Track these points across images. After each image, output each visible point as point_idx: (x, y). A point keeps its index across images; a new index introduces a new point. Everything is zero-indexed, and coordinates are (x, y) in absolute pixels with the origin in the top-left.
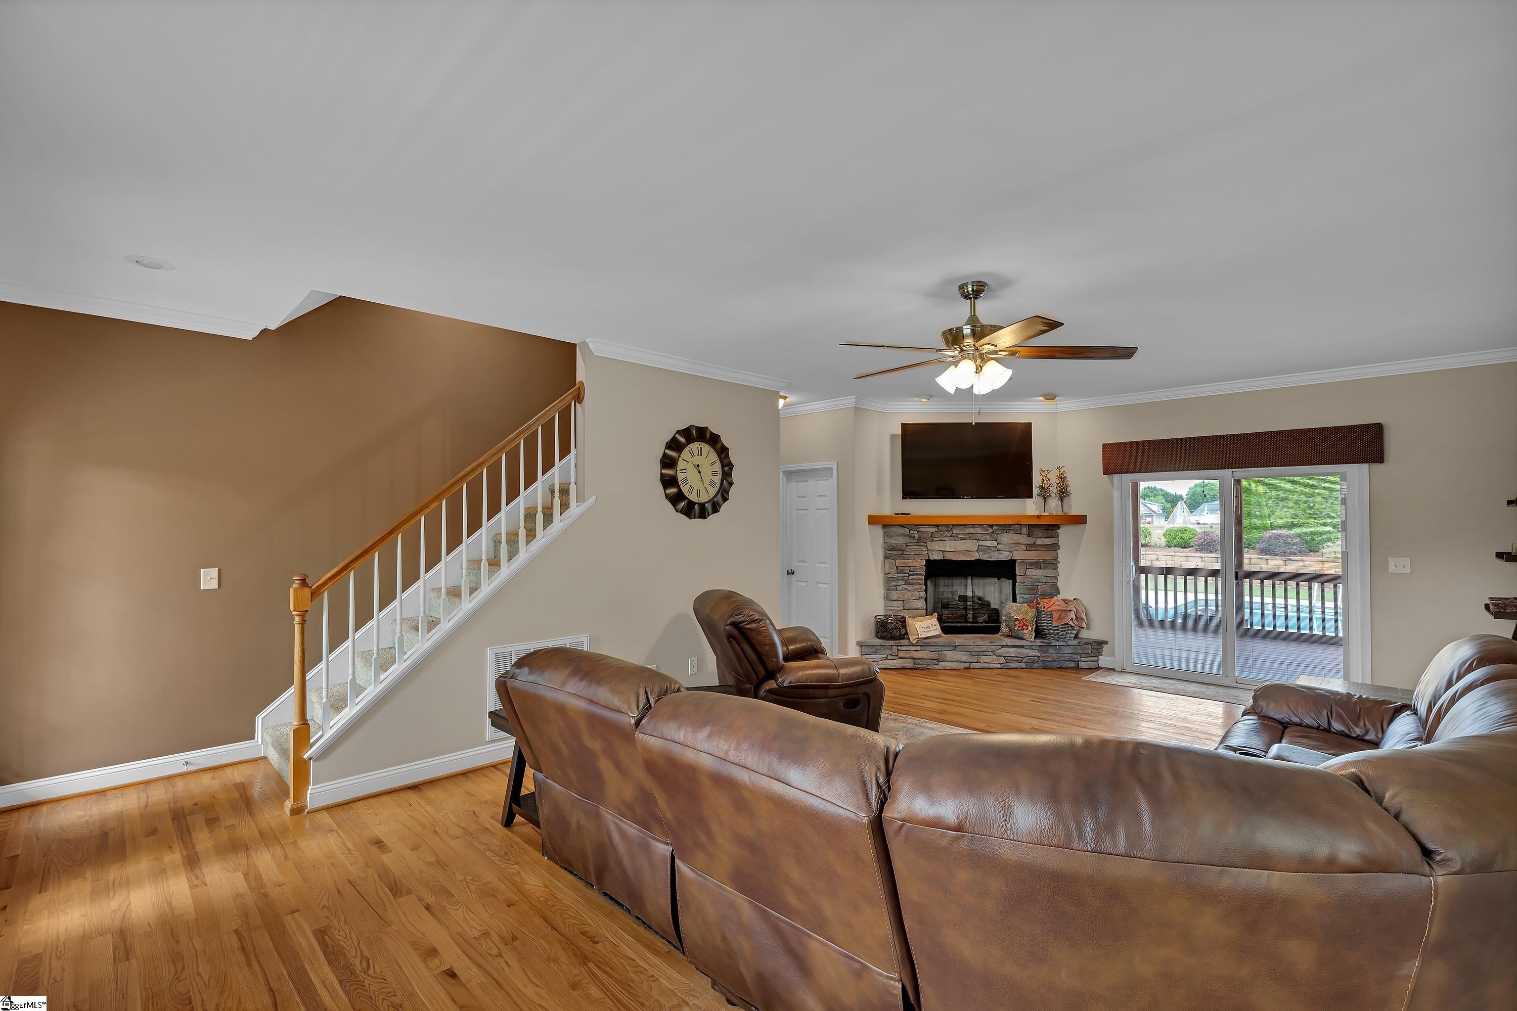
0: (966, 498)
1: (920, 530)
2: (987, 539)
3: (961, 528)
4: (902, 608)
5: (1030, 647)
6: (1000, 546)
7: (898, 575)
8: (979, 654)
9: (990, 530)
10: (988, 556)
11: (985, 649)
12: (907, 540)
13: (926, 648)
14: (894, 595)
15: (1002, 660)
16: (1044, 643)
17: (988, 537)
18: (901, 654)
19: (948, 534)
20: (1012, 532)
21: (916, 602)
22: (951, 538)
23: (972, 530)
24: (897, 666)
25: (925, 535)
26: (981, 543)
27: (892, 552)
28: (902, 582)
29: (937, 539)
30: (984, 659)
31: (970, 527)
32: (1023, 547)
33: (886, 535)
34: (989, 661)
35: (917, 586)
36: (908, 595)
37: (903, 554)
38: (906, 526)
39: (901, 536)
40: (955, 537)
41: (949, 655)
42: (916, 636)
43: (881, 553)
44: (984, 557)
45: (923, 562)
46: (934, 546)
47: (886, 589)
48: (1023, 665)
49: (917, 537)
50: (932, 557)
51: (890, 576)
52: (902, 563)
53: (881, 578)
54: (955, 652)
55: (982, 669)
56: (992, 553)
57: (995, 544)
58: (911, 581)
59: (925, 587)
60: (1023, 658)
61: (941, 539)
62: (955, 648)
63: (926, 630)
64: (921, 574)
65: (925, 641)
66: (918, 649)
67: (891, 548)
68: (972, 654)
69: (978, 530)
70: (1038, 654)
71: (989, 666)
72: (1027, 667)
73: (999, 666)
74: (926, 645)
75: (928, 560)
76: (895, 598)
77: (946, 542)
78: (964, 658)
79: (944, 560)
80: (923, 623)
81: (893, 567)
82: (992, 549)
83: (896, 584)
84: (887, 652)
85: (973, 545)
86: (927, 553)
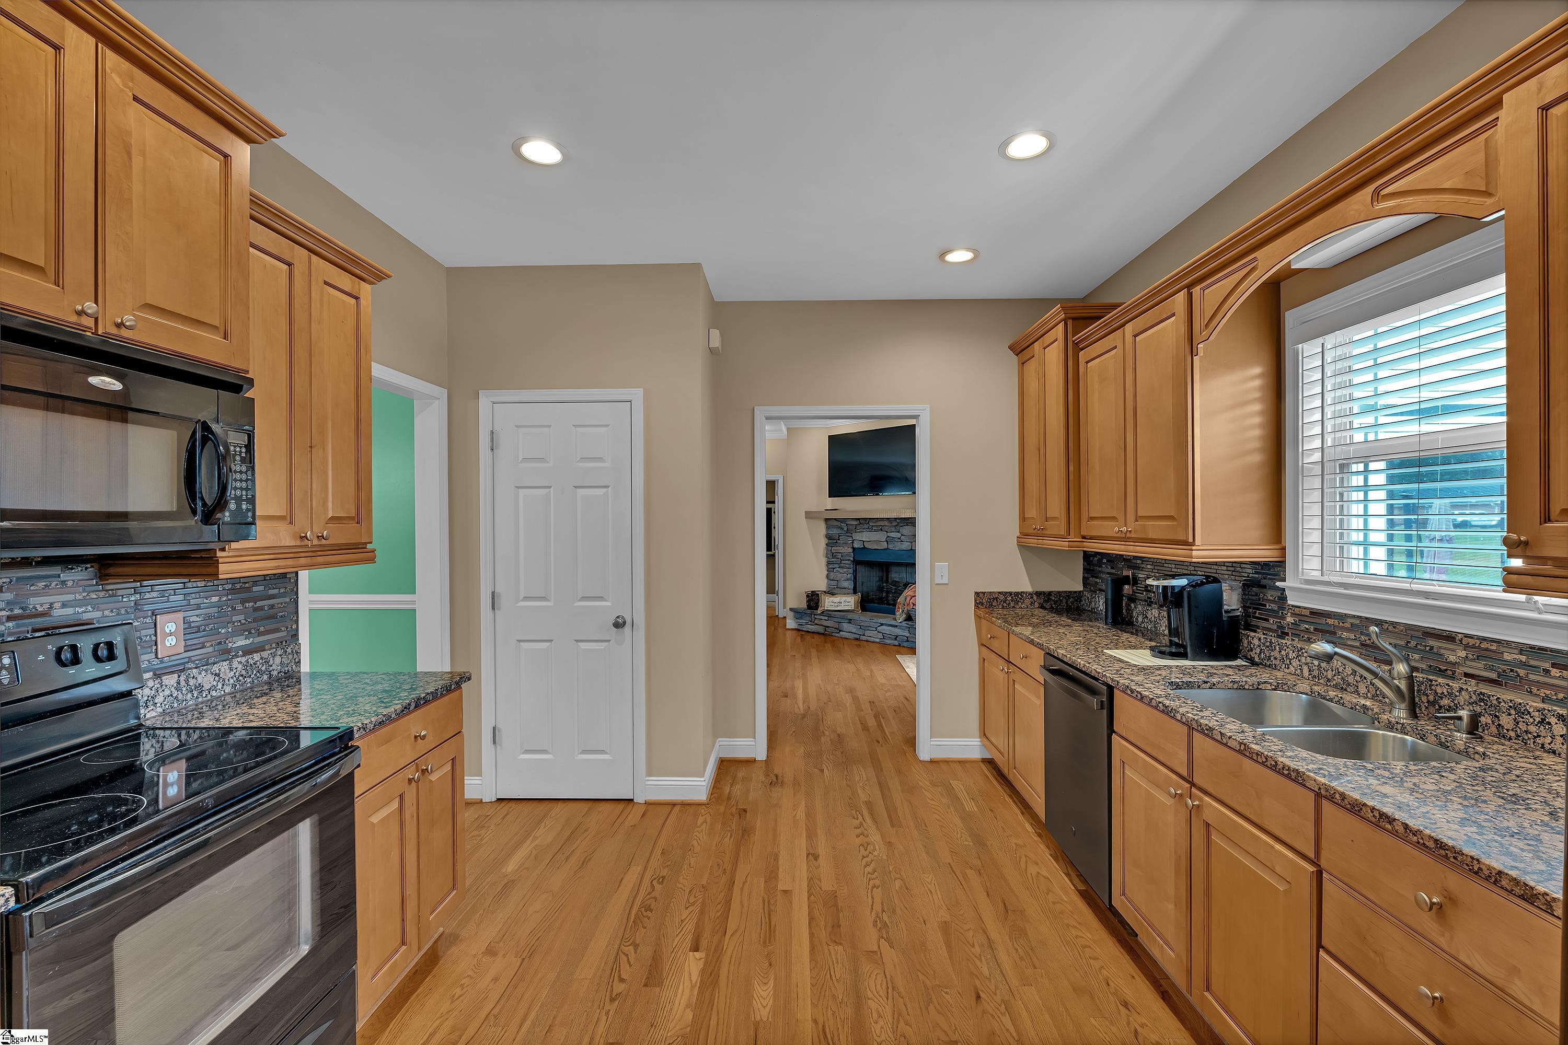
1: (847, 523)
5: (900, 627)
6: (902, 537)
7: (833, 560)
8: (868, 628)
9: (895, 523)
10: (893, 546)
11: (868, 625)
12: (839, 531)
13: (832, 619)
14: (832, 575)
15: (880, 636)
16: (908, 624)
17: (893, 529)
18: (816, 622)
19: (866, 526)
21: (844, 582)
22: (867, 531)
23: (881, 523)
24: (812, 630)
25: (851, 527)
26: (889, 534)
27: (832, 540)
28: (837, 566)
29: (858, 531)
30: (868, 633)
31: (879, 521)
33: (828, 528)
35: (845, 570)
36: (839, 576)
37: (837, 542)
38: (838, 520)
39: (836, 528)
40: (870, 529)
41: (846, 626)
42: (822, 609)
43: (823, 542)
44: (891, 546)
45: (850, 550)
46: (857, 536)
47: (828, 571)
48: (896, 643)
49: (846, 529)
50: (856, 546)
51: (829, 560)
52: (836, 550)
53: (824, 561)
54: (850, 625)
55: (867, 641)
56: (896, 543)
57: (899, 535)
58: (842, 565)
59: (851, 571)
60: (897, 637)
61: (862, 530)
62: (850, 621)
63: (836, 604)
64: (848, 560)
65: (830, 613)
66: (826, 618)
67: (829, 537)
68: (860, 628)
69: (886, 523)
70: (908, 635)
71: (872, 639)
72: (899, 645)
73: (878, 640)
74: (830, 616)
75: (854, 549)
76: (832, 578)
77: (865, 533)
78: (854, 631)
79: (864, 548)
80: (836, 599)
81: (829, 553)
82: (896, 540)
83: (834, 567)
84: (808, 618)
85: (882, 536)
86: (853, 543)
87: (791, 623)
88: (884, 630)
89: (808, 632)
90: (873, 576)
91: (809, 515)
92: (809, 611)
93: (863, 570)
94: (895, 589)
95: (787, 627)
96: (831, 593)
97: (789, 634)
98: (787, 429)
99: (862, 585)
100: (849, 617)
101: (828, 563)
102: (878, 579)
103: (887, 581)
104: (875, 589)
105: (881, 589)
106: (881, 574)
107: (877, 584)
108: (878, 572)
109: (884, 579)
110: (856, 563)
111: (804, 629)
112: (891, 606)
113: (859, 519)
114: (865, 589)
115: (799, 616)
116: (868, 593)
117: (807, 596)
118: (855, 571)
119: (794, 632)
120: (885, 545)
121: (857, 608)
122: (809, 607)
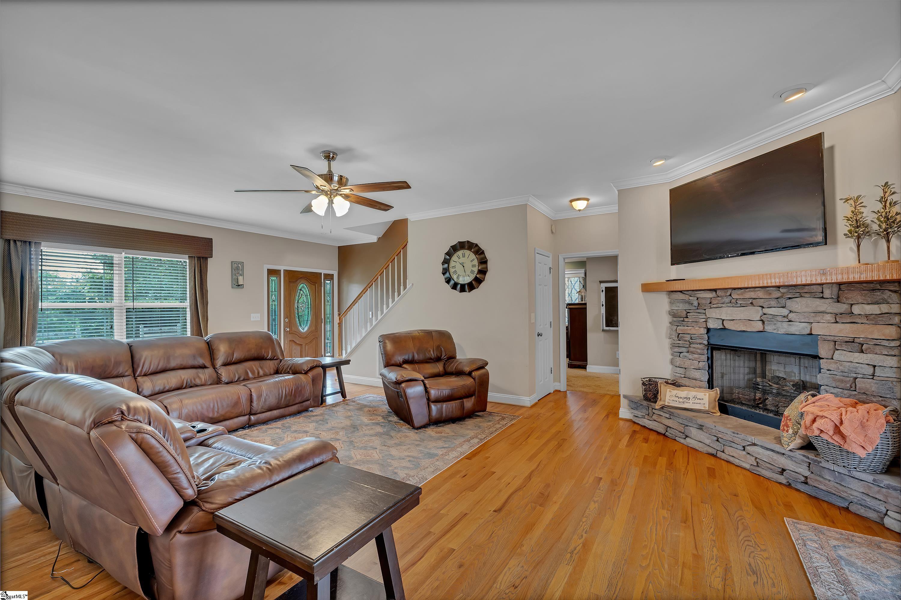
0: (731, 257)
1: (698, 296)
2: (771, 306)
3: (740, 292)
4: (683, 376)
6: (791, 316)
7: (679, 342)
9: (777, 294)
10: (774, 327)
11: (731, 439)
12: (687, 307)
13: (675, 417)
14: (678, 361)
15: (752, 461)
16: (809, 459)
17: (773, 303)
18: (655, 417)
19: (727, 300)
20: (807, 295)
21: (694, 372)
22: (729, 305)
23: (752, 295)
24: (651, 427)
25: (703, 302)
26: (766, 311)
27: (677, 318)
28: (684, 349)
29: (715, 306)
30: (728, 450)
31: (749, 291)
32: (829, 317)
33: (672, 302)
34: (735, 455)
35: (696, 355)
36: (687, 363)
37: (683, 321)
38: (685, 292)
39: (682, 302)
40: (734, 303)
41: (694, 432)
42: (663, 403)
43: (666, 319)
44: (769, 328)
45: (704, 331)
46: (713, 313)
47: (672, 355)
48: (782, 479)
49: (696, 303)
50: (711, 325)
51: (674, 342)
52: (682, 330)
53: (667, 343)
54: (700, 432)
55: (728, 462)
56: (779, 324)
57: (785, 312)
58: (691, 349)
59: (705, 358)
60: (784, 470)
61: (720, 305)
62: (701, 427)
63: (681, 400)
64: (700, 344)
65: (671, 410)
66: (668, 416)
67: (673, 314)
68: (717, 440)
69: (760, 294)
70: (807, 473)
71: (736, 462)
72: (789, 485)
73: (747, 466)
74: (671, 414)
75: (708, 330)
76: (678, 364)
77: (724, 310)
78: (707, 442)
79: (724, 329)
80: (682, 393)
81: (674, 333)
82: (780, 318)
83: (680, 351)
84: (644, 411)
85: (755, 313)
86: (706, 321)
87: (625, 412)
88: (759, 454)
89: (644, 427)
90: (739, 367)
91: (647, 288)
92: (645, 403)
93: (723, 357)
94: (778, 389)
95: (620, 416)
96: (675, 384)
97: (621, 423)
98: (618, 190)
99: (722, 377)
100: (700, 421)
101: (673, 346)
102: (747, 370)
103: (764, 376)
104: (742, 384)
105: (755, 387)
106: (752, 364)
107: (746, 378)
108: (746, 362)
109: (759, 371)
110: (713, 348)
111: (640, 423)
112: (771, 415)
113: (715, 290)
114: (726, 383)
115: (634, 406)
116: (731, 388)
117: (644, 384)
118: (711, 359)
119: (628, 424)
120: (759, 326)
121: (714, 408)
122: (646, 398)
